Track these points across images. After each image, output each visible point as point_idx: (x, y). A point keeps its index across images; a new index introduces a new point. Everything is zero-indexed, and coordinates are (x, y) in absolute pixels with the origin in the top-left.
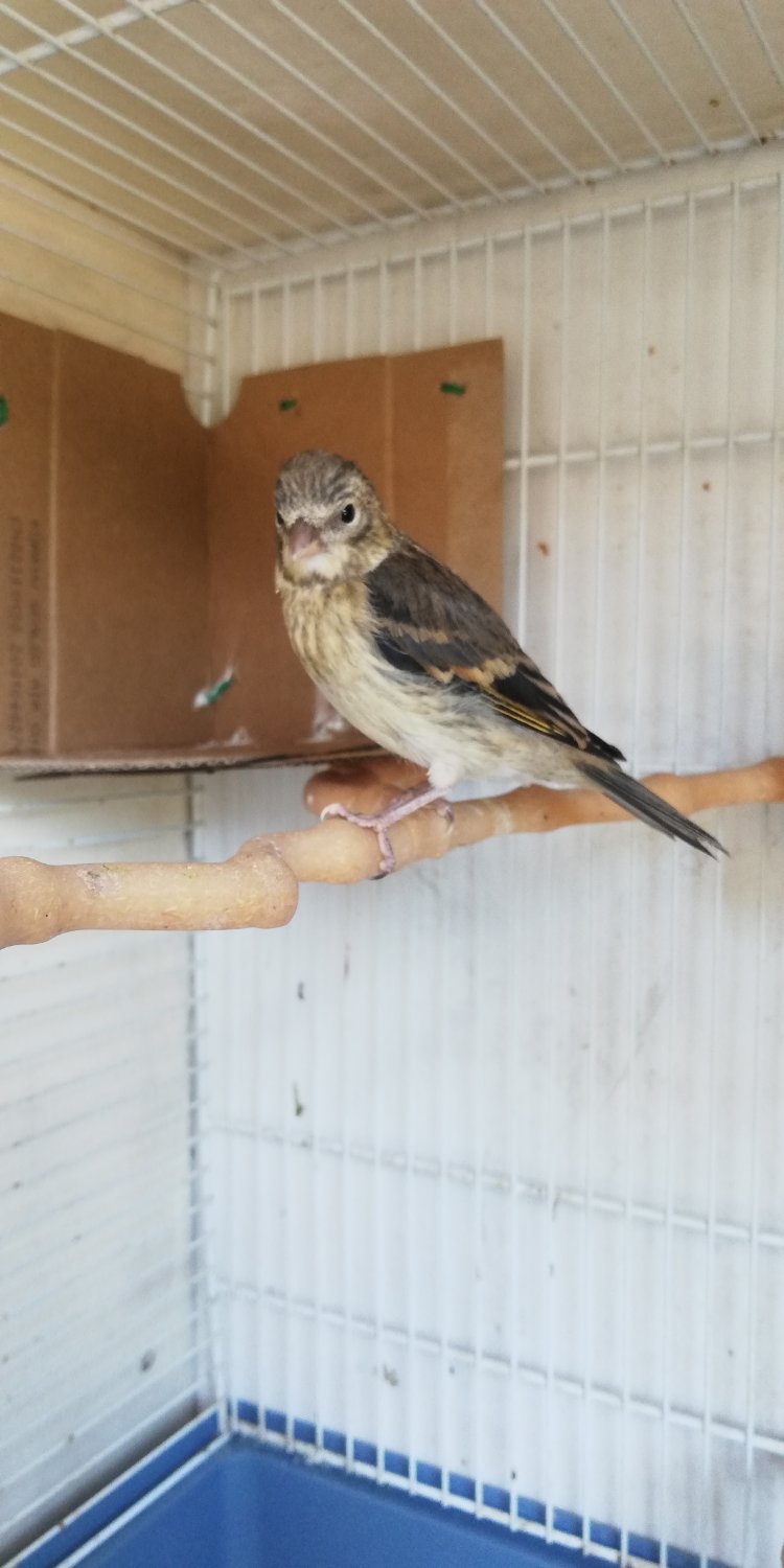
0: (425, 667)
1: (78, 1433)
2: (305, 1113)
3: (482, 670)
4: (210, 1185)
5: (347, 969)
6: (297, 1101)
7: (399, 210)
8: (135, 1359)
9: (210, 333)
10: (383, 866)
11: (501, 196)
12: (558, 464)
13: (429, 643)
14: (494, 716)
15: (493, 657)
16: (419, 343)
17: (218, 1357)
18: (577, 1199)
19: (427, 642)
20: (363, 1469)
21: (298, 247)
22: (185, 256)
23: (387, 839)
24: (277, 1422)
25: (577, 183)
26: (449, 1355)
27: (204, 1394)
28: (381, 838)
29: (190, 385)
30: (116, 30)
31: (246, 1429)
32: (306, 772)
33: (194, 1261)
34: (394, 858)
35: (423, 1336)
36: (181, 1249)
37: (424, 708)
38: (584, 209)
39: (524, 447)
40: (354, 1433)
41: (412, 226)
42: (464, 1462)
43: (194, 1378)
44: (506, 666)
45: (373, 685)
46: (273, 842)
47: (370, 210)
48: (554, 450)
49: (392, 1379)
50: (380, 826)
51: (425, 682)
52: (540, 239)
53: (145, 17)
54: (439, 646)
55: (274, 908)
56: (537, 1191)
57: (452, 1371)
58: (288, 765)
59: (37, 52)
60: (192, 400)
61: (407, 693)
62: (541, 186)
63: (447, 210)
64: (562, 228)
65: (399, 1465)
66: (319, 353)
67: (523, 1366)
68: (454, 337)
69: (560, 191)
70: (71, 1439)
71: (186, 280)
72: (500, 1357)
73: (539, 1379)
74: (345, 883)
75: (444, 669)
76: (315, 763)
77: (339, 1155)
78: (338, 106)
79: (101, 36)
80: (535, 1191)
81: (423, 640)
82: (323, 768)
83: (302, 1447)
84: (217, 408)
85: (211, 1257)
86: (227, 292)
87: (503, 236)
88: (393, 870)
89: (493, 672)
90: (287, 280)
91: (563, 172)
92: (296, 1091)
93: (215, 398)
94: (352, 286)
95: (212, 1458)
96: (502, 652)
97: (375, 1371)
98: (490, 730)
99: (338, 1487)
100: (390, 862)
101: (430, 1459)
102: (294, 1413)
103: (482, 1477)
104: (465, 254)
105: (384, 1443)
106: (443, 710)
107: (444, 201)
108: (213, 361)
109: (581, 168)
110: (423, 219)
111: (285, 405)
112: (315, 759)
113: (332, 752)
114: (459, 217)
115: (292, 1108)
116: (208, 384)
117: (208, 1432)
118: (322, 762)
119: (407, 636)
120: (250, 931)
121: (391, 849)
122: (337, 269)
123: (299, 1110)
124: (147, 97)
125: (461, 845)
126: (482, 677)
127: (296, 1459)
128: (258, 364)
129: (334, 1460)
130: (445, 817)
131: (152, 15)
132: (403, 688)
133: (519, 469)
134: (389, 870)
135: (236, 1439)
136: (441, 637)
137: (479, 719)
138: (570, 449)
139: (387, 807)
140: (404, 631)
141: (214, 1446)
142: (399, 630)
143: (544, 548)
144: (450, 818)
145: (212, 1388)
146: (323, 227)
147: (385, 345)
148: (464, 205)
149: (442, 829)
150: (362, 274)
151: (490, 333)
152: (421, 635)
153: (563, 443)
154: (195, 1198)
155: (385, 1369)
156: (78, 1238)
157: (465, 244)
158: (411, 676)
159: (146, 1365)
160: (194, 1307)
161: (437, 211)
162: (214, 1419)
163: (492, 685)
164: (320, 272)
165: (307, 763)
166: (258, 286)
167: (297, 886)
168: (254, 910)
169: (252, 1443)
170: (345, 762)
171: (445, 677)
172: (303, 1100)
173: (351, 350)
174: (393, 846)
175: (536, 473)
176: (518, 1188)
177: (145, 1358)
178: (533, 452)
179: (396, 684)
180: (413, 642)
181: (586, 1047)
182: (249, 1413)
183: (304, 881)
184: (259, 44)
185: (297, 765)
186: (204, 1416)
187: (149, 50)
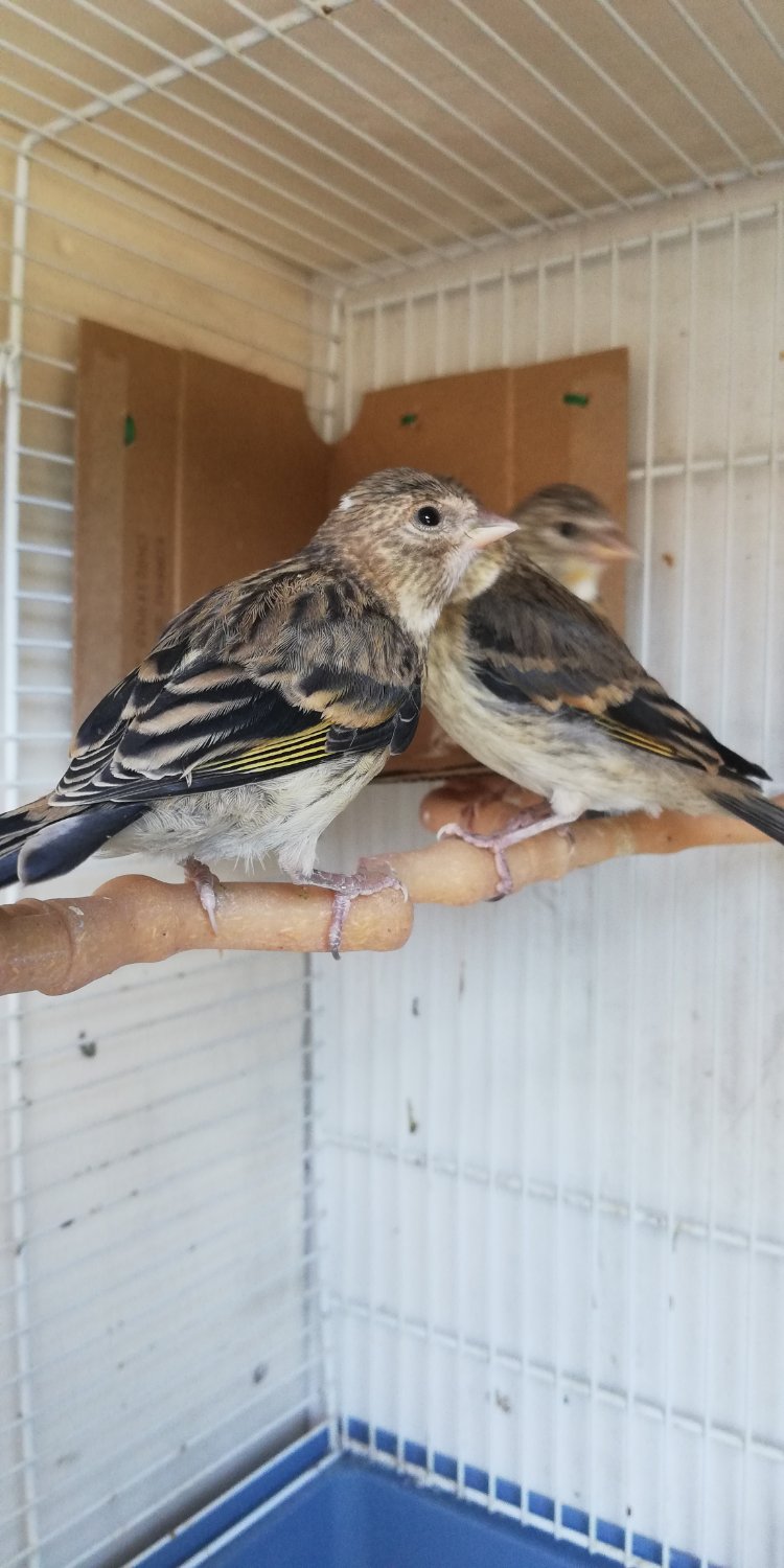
0: (529, 695)
1: (190, 1443)
2: (420, 1130)
3: (593, 698)
4: (324, 1199)
5: (462, 987)
6: (411, 1118)
7: (524, 221)
8: (247, 1371)
9: (333, 349)
10: (500, 888)
11: (629, 203)
12: (684, 473)
13: (535, 673)
14: (608, 742)
15: (606, 683)
16: (542, 353)
17: (330, 1373)
18: (699, 1231)
19: (532, 671)
20: (474, 1496)
21: (421, 262)
22: (308, 274)
23: (504, 861)
24: (388, 1443)
25: (706, 187)
26: (563, 1384)
27: (315, 1411)
28: (498, 859)
29: (313, 401)
30: (243, 51)
31: (357, 1448)
32: (423, 789)
33: (308, 1276)
34: (511, 880)
35: (537, 1364)
36: (295, 1262)
37: (528, 738)
38: (713, 214)
39: (649, 458)
40: (465, 1458)
41: (534, 237)
42: (577, 1495)
43: (306, 1393)
44: (621, 692)
45: (475, 717)
46: (388, 862)
47: (494, 221)
48: (680, 460)
49: (504, 1405)
50: (497, 847)
51: (529, 711)
52: (666, 245)
53: (271, 37)
54: (545, 675)
55: (389, 931)
56: (655, 1221)
57: (566, 1400)
58: (405, 781)
59: (167, 75)
60: (313, 417)
61: (509, 723)
62: (669, 192)
63: (571, 219)
64: (690, 234)
65: (511, 1493)
66: (442, 366)
67: (640, 1400)
68: (577, 349)
69: (686, 197)
70: (183, 1448)
71: (308, 297)
72: (615, 1390)
73: (657, 1414)
74: (462, 904)
75: (552, 697)
76: (432, 779)
77: (454, 1175)
78: (463, 118)
79: (228, 56)
80: (653, 1221)
81: (528, 669)
82: (439, 784)
83: (412, 1470)
84: (340, 423)
85: (324, 1271)
86: (350, 309)
87: (630, 243)
88: (510, 892)
89: (605, 698)
90: (410, 294)
91: (691, 177)
92: (410, 1108)
93: (337, 413)
94: (474, 299)
95: (323, 1475)
96: (616, 677)
97: (487, 1396)
98: (603, 757)
99: (449, 1512)
100: (508, 884)
101: (542, 1490)
102: (405, 1434)
103: (597, 1510)
104: (590, 263)
105: (496, 1470)
106: (548, 739)
107: (569, 211)
108: (335, 377)
109: (711, 171)
110: (546, 229)
111: (406, 420)
112: (430, 775)
113: (448, 769)
114: (583, 227)
115: (405, 1126)
116: (330, 401)
117: (319, 1449)
118: (439, 778)
119: (511, 666)
120: (364, 954)
121: (508, 870)
122: (460, 283)
123: (413, 1128)
124: (272, 117)
125: (581, 866)
126: (593, 705)
127: (408, 1481)
128: (380, 379)
129: (445, 1485)
130: (565, 838)
131: (278, 34)
132: (506, 719)
133: (644, 479)
134: (506, 892)
135: (347, 1456)
136: (548, 665)
137: (590, 746)
138: (697, 458)
139: (504, 829)
140: (507, 662)
141: (325, 1463)
142: (502, 660)
143: (668, 560)
144: (571, 839)
145: (323, 1403)
146: (446, 240)
147: (507, 358)
148: (589, 214)
149: (562, 851)
150: (484, 287)
151: (614, 341)
152: (526, 665)
153: (690, 453)
154: (308, 1213)
155: (498, 1396)
156: (193, 1248)
157: (590, 252)
158: (513, 706)
159: (258, 1377)
160: (306, 1323)
161: (560, 221)
162: (325, 1435)
163: (604, 713)
164: (442, 285)
165: (423, 779)
166: (380, 302)
167: (413, 907)
168: (368, 932)
169: (362, 1462)
170: (461, 778)
171: (553, 706)
172: (418, 1118)
173: (473, 364)
174: (511, 868)
175: (661, 483)
176: (637, 1216)
177: (258, 1369)
178: (658, 462)
179: (498, 714)
180: (517, 672)
181: (709, 1074)
182: (359, 1431)
183: (418, 902)
184: (384, 59)
185: (414, 781)
186: (315, 1432)
187: (274, 70)
